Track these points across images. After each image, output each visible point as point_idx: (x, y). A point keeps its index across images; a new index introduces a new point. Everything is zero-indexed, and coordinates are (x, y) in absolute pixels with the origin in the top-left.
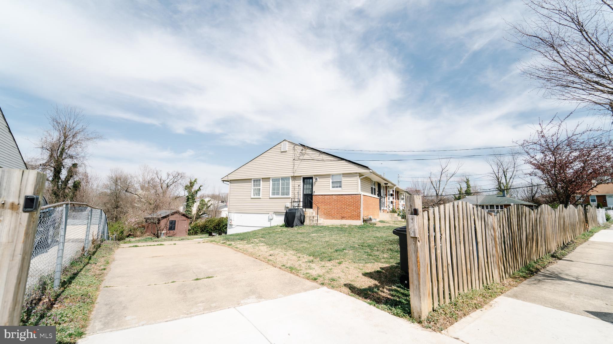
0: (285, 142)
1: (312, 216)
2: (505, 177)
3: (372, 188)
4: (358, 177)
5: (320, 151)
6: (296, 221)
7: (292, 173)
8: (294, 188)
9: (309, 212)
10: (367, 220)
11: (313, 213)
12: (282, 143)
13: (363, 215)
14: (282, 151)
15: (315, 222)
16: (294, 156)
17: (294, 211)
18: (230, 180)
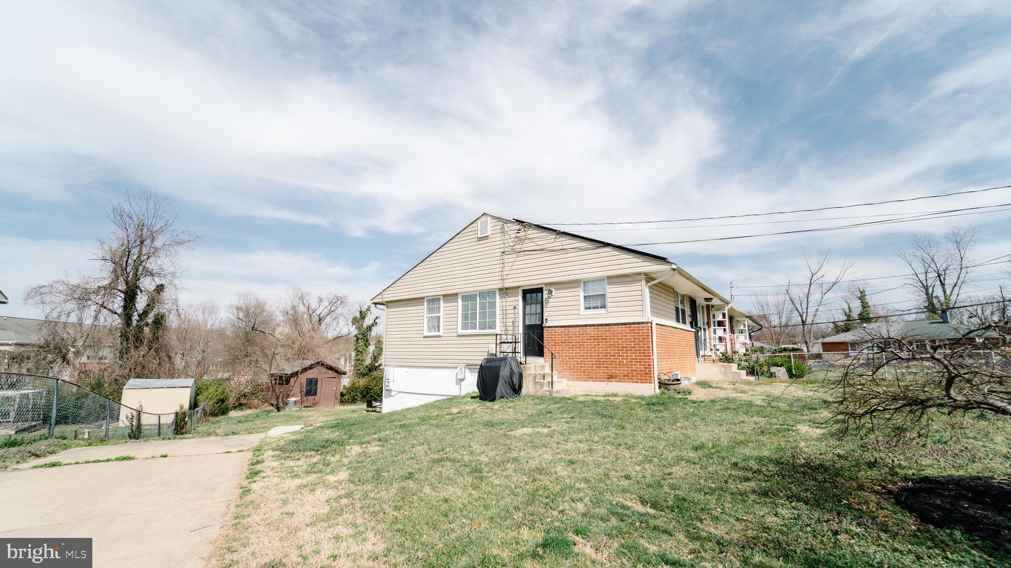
0: (485, 219)
1: (540, 374)
2: (943, 284)
3: (677, 309)
4: (644, 282)
5: (556, 231)
6: (501, 388)
7: (499, 282)
8: (504, 313)
9: (534, 366)
10: (669, 383)
11: (543, 367)
12: (479, 221)
13: (658, 370)
14: (479, 236)
15: (547, 389)
16: (502, 246)
17: (497, 364)
18: (387, 302)
